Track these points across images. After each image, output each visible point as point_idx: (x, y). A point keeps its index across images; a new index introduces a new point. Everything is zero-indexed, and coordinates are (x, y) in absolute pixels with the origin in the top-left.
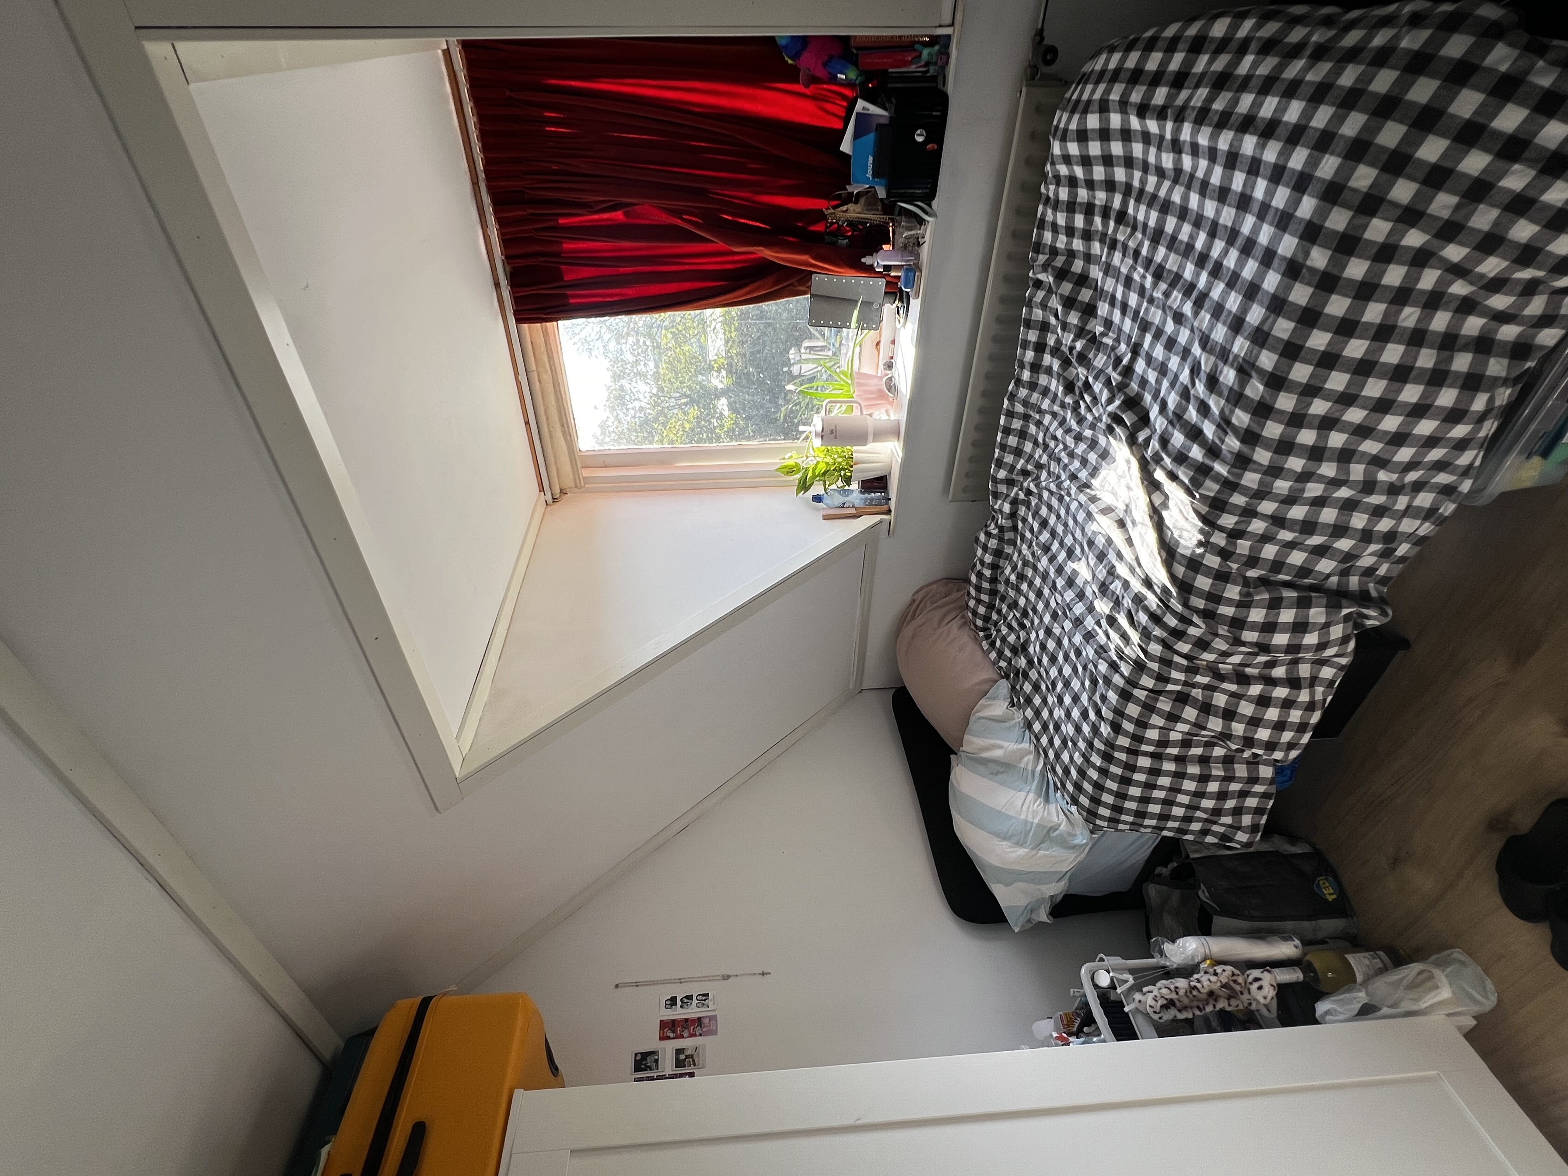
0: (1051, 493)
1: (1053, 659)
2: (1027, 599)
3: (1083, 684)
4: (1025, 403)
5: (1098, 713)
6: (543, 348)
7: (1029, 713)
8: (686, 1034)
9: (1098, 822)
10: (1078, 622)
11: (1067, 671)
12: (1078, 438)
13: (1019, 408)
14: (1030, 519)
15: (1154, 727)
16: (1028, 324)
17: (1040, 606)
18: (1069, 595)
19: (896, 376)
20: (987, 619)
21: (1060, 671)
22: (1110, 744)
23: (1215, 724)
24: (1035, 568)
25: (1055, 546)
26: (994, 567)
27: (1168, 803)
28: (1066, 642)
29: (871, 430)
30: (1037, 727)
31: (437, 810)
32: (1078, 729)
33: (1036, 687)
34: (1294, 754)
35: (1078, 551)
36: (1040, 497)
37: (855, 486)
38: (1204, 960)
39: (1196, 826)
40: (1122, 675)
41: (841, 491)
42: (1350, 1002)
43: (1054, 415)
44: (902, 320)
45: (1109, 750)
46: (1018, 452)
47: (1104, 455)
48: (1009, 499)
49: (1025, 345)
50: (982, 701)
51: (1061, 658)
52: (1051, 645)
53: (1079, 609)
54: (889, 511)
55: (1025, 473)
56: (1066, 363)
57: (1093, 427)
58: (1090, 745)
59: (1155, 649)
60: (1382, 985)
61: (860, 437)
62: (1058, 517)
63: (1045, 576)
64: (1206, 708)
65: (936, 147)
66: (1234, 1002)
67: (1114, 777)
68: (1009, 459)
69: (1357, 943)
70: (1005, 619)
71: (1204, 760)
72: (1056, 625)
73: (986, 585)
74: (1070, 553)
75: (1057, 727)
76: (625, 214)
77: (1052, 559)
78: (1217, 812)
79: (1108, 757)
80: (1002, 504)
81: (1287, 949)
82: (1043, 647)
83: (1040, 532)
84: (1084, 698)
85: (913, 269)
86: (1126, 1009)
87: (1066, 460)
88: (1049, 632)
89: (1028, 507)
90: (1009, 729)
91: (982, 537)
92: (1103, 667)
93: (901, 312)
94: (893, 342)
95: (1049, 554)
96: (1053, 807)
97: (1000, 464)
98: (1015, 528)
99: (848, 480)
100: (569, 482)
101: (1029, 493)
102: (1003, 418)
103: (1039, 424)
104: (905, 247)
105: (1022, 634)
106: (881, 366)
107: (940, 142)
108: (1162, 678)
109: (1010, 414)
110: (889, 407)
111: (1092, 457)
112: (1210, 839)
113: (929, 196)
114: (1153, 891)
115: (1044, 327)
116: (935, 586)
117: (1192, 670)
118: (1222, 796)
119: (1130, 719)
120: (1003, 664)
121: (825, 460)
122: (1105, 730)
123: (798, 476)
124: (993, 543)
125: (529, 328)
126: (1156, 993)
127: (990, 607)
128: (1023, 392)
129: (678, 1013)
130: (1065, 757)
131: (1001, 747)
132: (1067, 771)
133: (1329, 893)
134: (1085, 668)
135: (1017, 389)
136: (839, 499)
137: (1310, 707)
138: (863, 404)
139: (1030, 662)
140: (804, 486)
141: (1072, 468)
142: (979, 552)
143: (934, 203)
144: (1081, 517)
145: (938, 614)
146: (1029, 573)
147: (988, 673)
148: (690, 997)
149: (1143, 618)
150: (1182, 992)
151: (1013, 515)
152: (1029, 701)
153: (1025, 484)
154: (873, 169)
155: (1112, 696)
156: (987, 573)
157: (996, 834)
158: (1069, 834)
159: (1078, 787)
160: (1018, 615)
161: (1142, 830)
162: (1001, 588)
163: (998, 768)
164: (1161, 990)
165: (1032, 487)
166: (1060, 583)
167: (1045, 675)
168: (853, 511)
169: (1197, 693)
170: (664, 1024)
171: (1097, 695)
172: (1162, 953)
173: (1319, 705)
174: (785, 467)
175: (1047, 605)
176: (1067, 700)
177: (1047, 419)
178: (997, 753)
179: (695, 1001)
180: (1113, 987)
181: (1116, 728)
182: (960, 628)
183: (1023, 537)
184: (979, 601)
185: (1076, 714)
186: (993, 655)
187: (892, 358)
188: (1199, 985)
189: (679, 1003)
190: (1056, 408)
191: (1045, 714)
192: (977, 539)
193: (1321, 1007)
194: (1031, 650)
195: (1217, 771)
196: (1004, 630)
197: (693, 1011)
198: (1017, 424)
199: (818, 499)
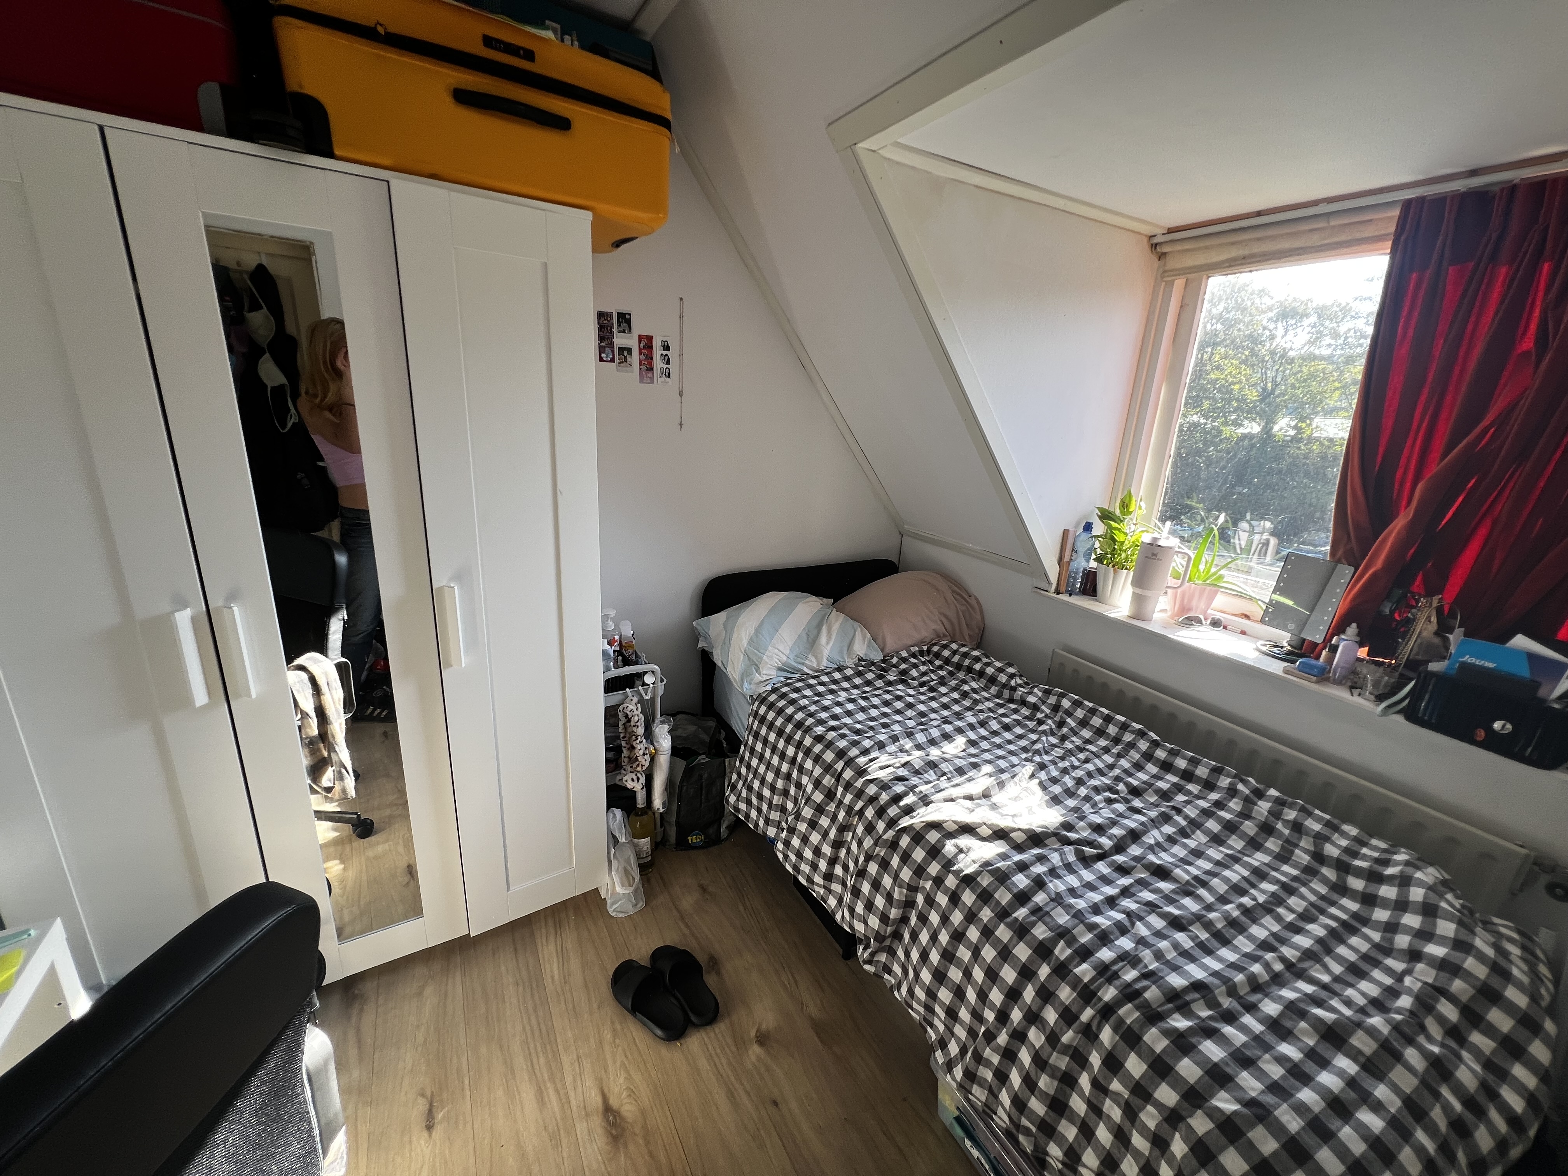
0: (1034, 742)
1: (887, 703)
2: (944, 695)
3: (859, 722)
4: (1131, 745)
5: (833, 729)
6: (1358, 235)
7: (849, 672)
8: (643, 357)
9: (757, 703)
10: (910, 735)
11: (874, 713)
12: (1080, 782)
13: (1128, 737)
14: (1015, 717)
15: (814, 767)
16: (1217, 771)
17: (934, 704)
18: (935, 733)
19: (1202, 628)
20: (938, 655)
21: (875, 707)
22: (808, 730)
23: (807, 812)
24: (969, 709)
25: (983, 732)
26: (981, 674)
27: (761, 758)
28: (898, 718)
29: (1147, 593)
30: (837, 675)
32: (825, 709)
33: (868, 683)
34: (780, 856)
35: (973, 751)
36: (1033, 731)
37: (1093, 564)
38: (655, 749)
39: (743, 771)
40: (857, 756)
41: (1092, 550)
42: (620, 832)
43: (1111, 767)
44: (1265, 649)
45: (804, 728)
46: (1084, 723)
47: (1056, 800)
48: (1039, 704)
49: (1194, 762)
50: (869, 635)
51: (886, 710)
52: (899, 705)
53: (921, 738)
54: (1058, 593)
55: (1061, 724)
57: (1087, 799)
58: (811, 715)
59: (872, 790)
60: (630, 854)
61: (1141, 581)
62: (1010, 742)
63: (959, 716)
64: (820, 810)
65: (1478, 739)
66: (626, 760)
67: (784, 725)
68: (1080, 713)
69: (657, 846)
70: (933, 671)
71: (785, 793)
72: (914, 713)
73: (967, 662)
74: (972, 743)
75: (832, 692)
77: (972, 727)
78: (750, 789)
79: (799, 725)
80: (1036, 695)
81: (658, 803)
82: (899, 698)
83: (1000, 722)
84: (848, 720)
85: (1323, 676)
86: (628, 690)
87: (1061, 765)
88: (910, 706)
89: (1026, 718)
90: (841, 652)
91: (1011, 670)
92: (867, 743)
93: (1276, 650)
94: (1243, 633)
95: (977, 725)
96: (774, 672)
97: (1077, 704)
98: (1011, 700)
99: (1099, 560)
101: (1040, 722)
102: (1123, 719)
103: (1106, 750)
104: (1354, 672)
105: (915, 683)
106: (1218, 615)
107: (1487, 745)
108: (848, 786)
109: (1124, 727)
110: (1169, 613)
111: (1057, 789)
112: (734, 777)
113: (1411, 715)
115: (1209, 786)
116: (979, 617)
117: (849, 810)
118: (760, 797)
119: (823, 751)
120: (895, 660)
121: (1127, 542)
122: (819, 730)
123: (1118, 512)
124: (1003, 678)
125: (1394, 216)
126: (636, 712)
127: (947, 661)
128: (1143, 745)
129: (658, 351)
130: (808, 692)
131: (828, 643)
132: (797, 690)
134: (871, 728)
135: (1148, 740)
136: (1082, 548)
137: (810, 880)
138: (1179, 590)
139: (890, 684)
140: (1106, 516)
141: (1052, 767)
142: (998, 664)
143: (1400, 719)
144: (1002, 764)
145: (952, 614)
146: (967, 703)
147: (891, 646)
148: (668, 362)
149: (899, 788)
150: (635, 729)
151: (1023, 703)
152: (859, 674)
153: (1049, 722)
154: (1474, 665)
155: (842, 744)
156: (977, 667)
157: (761, 625)
158: (752, 680)
159: (783, 696)
160: (932, 683)
161: (747, 733)
162: (961, 675)
163: (812, 636)
164: (638, 716)
165: (1044, 727)
166: (948, 728)
167: (876, 693)
168: (1066, 558)
169: (832, 807)
170: (650, 339)
171: (848, 732)
172: (663, 722)
173: (810, 886)
174: (1130, 500)
175: (934, 711)
176: (850, 706)
177: (1109, 759)
178: (823, 639)
179: (665, 366)
180: (644, 684)
181: (819, 739)
182: (935, 631)
183: (1001, 706)
184: (954, 652)
185: (838, 710)
186: (904, 654)
187: (1225, 628)
188: (638, 741)
189: (665, 353)
190: (1117, 772)
191: (845, 685)
192: (1010, 665)
193: (618, 813)
194: (900, 687)
195: (776, 800)
196: (923, 668)
197: (658, 364)
198: (1112, 730)
199: (1088, 527)
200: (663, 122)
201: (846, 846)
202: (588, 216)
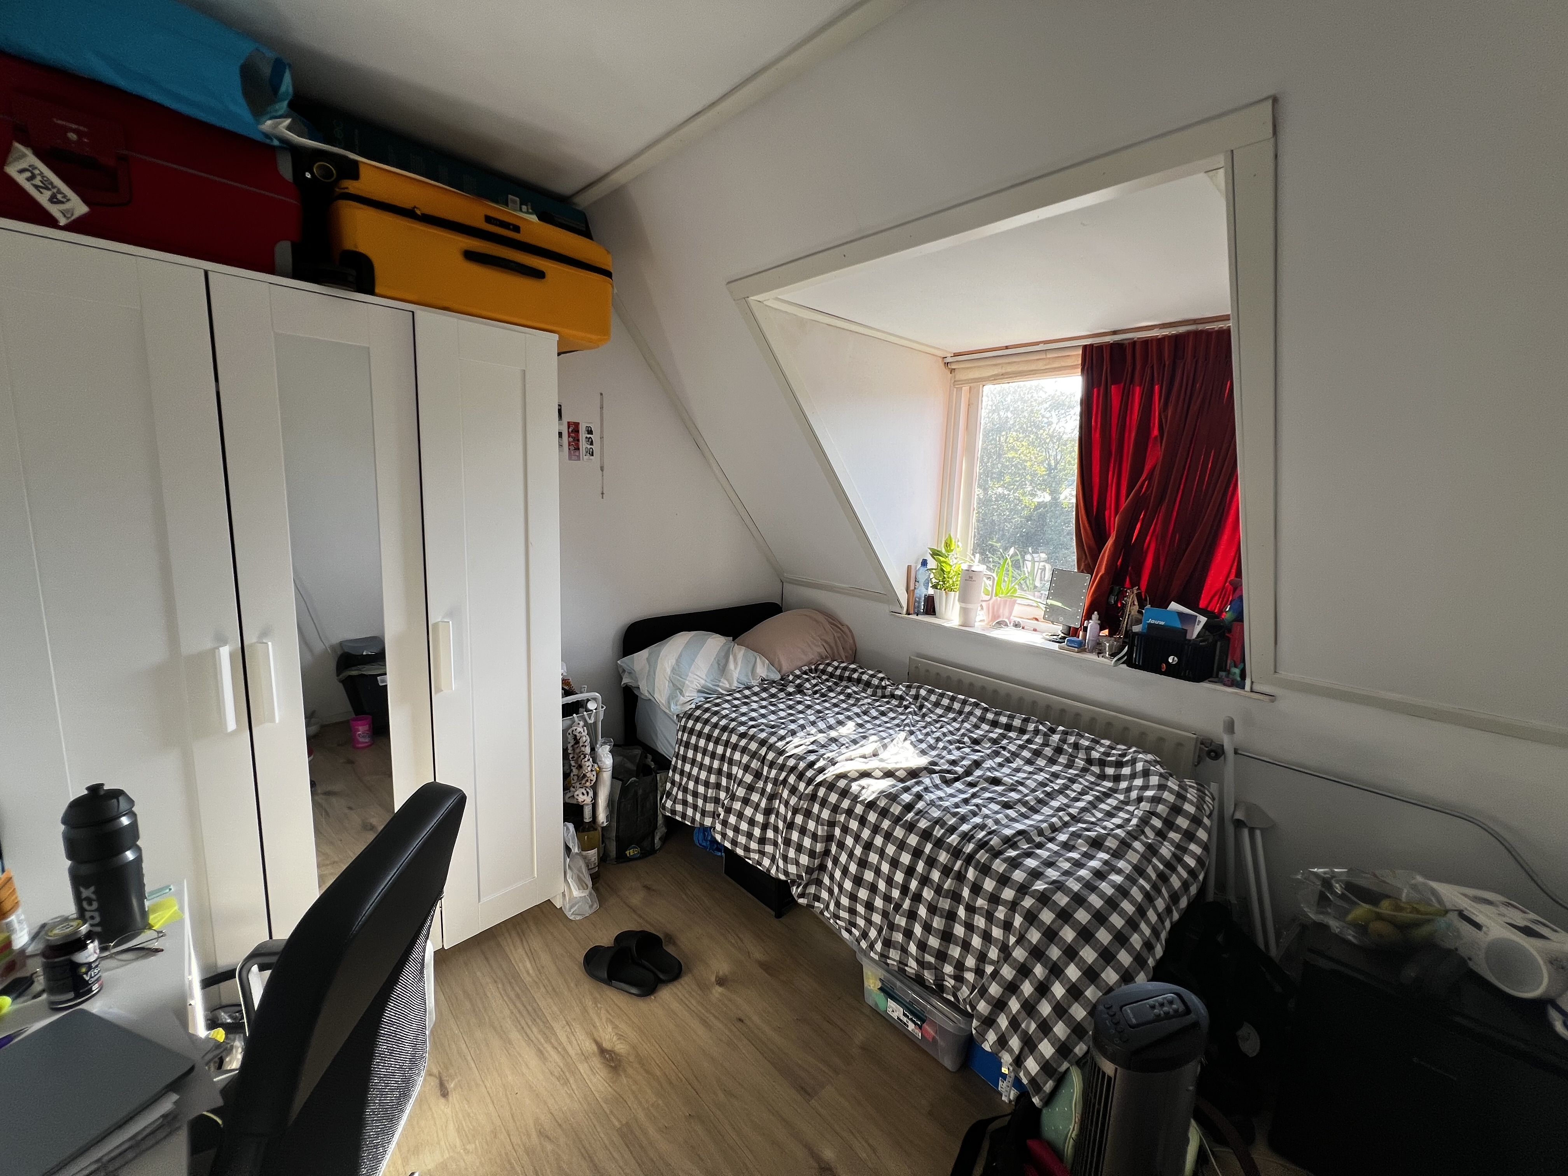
0: (903, 721)
1: (790, 707)
2: (834, 698)
3: (772, 721)
4: (971, 713)
5: (753, 726)
6: (1063, 364)
7: (756, 689)
8: (571, 439)
9: (684, 720)
10: (813, 723)
11: (782, 714)
12: (938, 740)
13: (967, 709)
14: (888, 706)
15: (742, 757)
16: (1026, 721)
17: (827, 705)
18: (832, 721)
19: (1007, 629)
20: (823, 672)
21: (782, 710)
22: (733, 731)
23: (741, 792)
24: (853, 705)
25: (866, 718)
26: (859, 681)
27: (693, 762)
28: (801, 716)
29: (970, 606)
30: (747, 692)
31: (729, 283)
32: (744, 714)
33: (773, 696)
34: (718, 837)
35: (860, 730)
36: (902, 714)
37: (931, 591)
38: (599, 767)
39: (677, 778)
40: (776, 742)
41: (929, 580)
42: (574, 843)
43: (958, 730)
44: (1048, 637)
45: (729, 730)
46: (937, 704)
47: (923, 752)
48: (904, 695)
49: (1011, 717)
50: (767, 662)
51: (791, 711)
52: (800, 707)
53: (822, 725)
54: (909, 614)
55: (921, 707)
56: (994, 742)
57: (944, 748)
58: (733, 720)
59: (791, 762)
60: (581, 864)
61: (964, 598)
62: (886, 722)
63: (847, 710)
64: (751, 788)
65: (1163, 670)
66: (576, 778)
67: (712, 731)
68: (933, 698)
69: (603, 859)
70: (822, 683)
71: (718, 786)
72: (813, 712)
73: (847, 674)
74: (860, 726)
75: (746, 704)
76: (1156, 437)
77: (858, 715)
78: (685, 790)
79: (724, 729)
80: (901, 690)
81: (602, 817)
82: (799, 703)
83: (877, 711)
84: (764, 721)
85: (1081, 647)
86: (575, 715)
87: (924, 731)
88: (809, 707)
89: (896, 706)
90: (747, 676)
91: (881, 675)
92: (782, 732)
93: (1055, 637)
94: (1035, 630)
95: (861, 714)
96: (695, 694)
97: (931, 692)
98: (884, 696)
99: (935, 587)
100: (961, 376)
101: (906, 707)
102: (963, 697)
103: (954, 720)
104: (1099, 644)
105: (810, 692)
106: (1018, 620)
107: (1167, 673)
108: (772, 765)
109: (964, 702)
110: (986, 622)
111: (924, 746)
112: (669, 785)
113: (1130, 663)
114: (638, 752)
115: (1022, 731)
116: (851, 641)
117: (775, 782)
118: (695, 794)
119: (748, 744)
120: (791, 678)
121: (952, 571)
122: (742, 729)
123: (944, 551)
124: (875, 682)
125: (1078, 355)
126: (583, 734)
127: (832, 675)
128: (978, 712)
129: (583, 435)
130: (726, 705)
131: (735, 668)
132: (717, 705)
133: (630, 853)
134: (783, 723)
135: (981, 709)
136: (922, 579)
137: (747, 849)
138: (991, 602)
139: (790, 694)
140: (935, 554)
141: (918, 733)
142: (871, 672)
143: (1124, 666)
144: (884, 734)
145: (830, 639)
146: (851, 701)
147: (786, 668)
148: (592, 444)
149: (812, 757)
150: (583, 749)
151: (893, 696)
152: (765, 690)
153: (913, 706)
154: (1154, 624)
155: (763, 735)
156: (855, 676)
157: (680, 656)
158: (677, 701)
159: (707, 710)
160: (823, 691)
161: (677, 745)
162: (844, 683)
163: (722, 664)
164: (585, 738)
165: (909, 710)
166: (841, 717)
167: (781, 701)
168: (912, 588)
169: (760, 784)
170: (577, 425)
171: (765, 728)
172: (605, 743)
173: (747, 855)
174: (951, 541)
175: (827, 709)
176: (763, 711)
177: (957, 725)
178: (731, 665)
179: (589, 447)
180: (587, 710)
181: (743, 736)
182: (819, 654)
183: (877, 701)
184: (836, 668)
185: (754, 714)
186: (798, 672)
187: (1023, 628)
188: (586, 759)
189: (589, 436)
190: (962, 731)
191: (755, 698)
192: (880, 672)
193: (571, 826)
194: (798, 696)
195: (711, 793)
196: (814, 682)
197: (583, 445)
198: (957, 706)
199: (924, 563)
200: (608, 274)
201: (775, 812)
202: (556, 337)
